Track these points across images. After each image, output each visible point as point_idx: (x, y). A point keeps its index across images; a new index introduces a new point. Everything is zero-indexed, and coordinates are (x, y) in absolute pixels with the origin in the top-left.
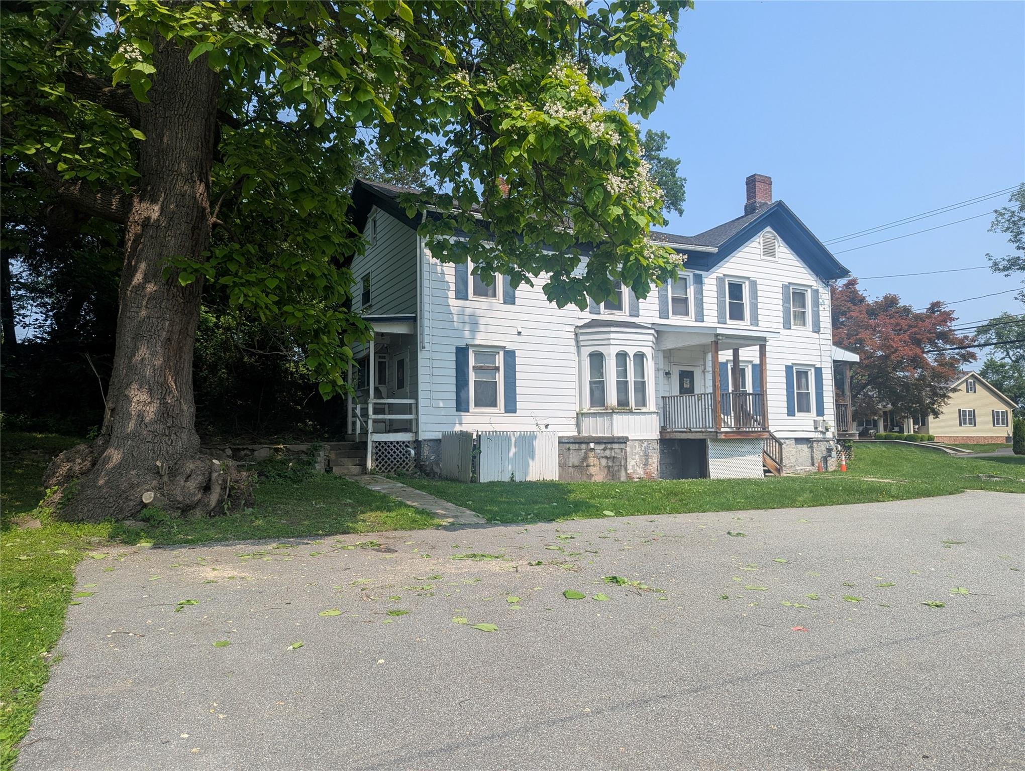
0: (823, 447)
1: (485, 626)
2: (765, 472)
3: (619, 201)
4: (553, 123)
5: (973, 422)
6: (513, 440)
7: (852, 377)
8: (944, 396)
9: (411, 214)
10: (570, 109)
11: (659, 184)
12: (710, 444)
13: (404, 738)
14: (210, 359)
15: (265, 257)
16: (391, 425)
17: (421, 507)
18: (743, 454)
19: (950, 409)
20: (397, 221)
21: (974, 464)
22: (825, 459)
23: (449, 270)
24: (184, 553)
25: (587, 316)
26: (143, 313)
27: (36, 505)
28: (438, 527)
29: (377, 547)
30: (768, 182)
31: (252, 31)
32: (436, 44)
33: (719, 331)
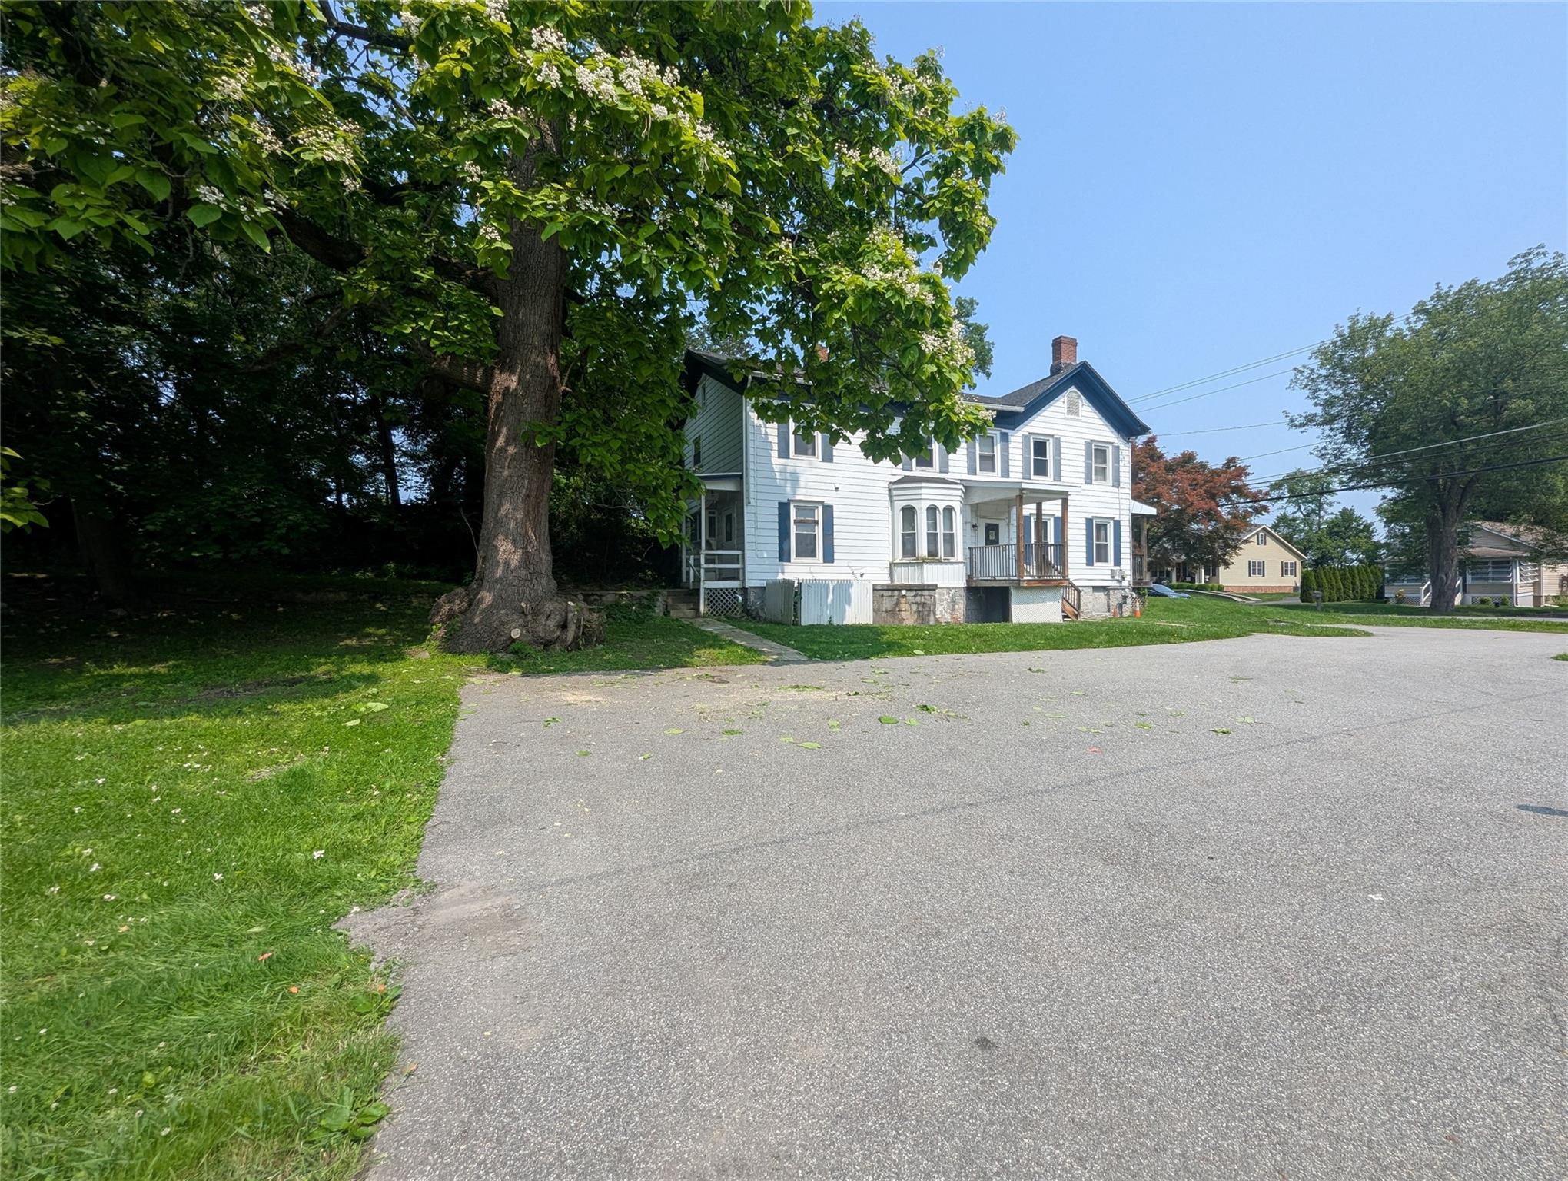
0: (1119, 594)
1: (809, 745)
2: (1064, 617)
3: (932, 360)
4: (870, 285)
5: (1262, 572)
6: (831, 587)
7: (1148, 530)
8: (1236, 547)
9: (738, 379)
10: (886, 272)
11: (969, 345)
12: (1012, 590)
13: (742, 832)
14: (562, 517)
15: (609, 421)
16: (720, 574)
17: (749, 646)
18: (1044, 601)
19: (1240, 560)
20: (724, 387)
21: (1262, 610)
22: (1120, 606)
23: (773, 428)
24: (547, 680)
25: (899, 472)
26: (506, 473)
27: (424, 641)
28: (764, 663)
29: (712, 679)
30: (1073, 343)
31: (597, 209)
32: (762, 215)
33: (1024, 486)
